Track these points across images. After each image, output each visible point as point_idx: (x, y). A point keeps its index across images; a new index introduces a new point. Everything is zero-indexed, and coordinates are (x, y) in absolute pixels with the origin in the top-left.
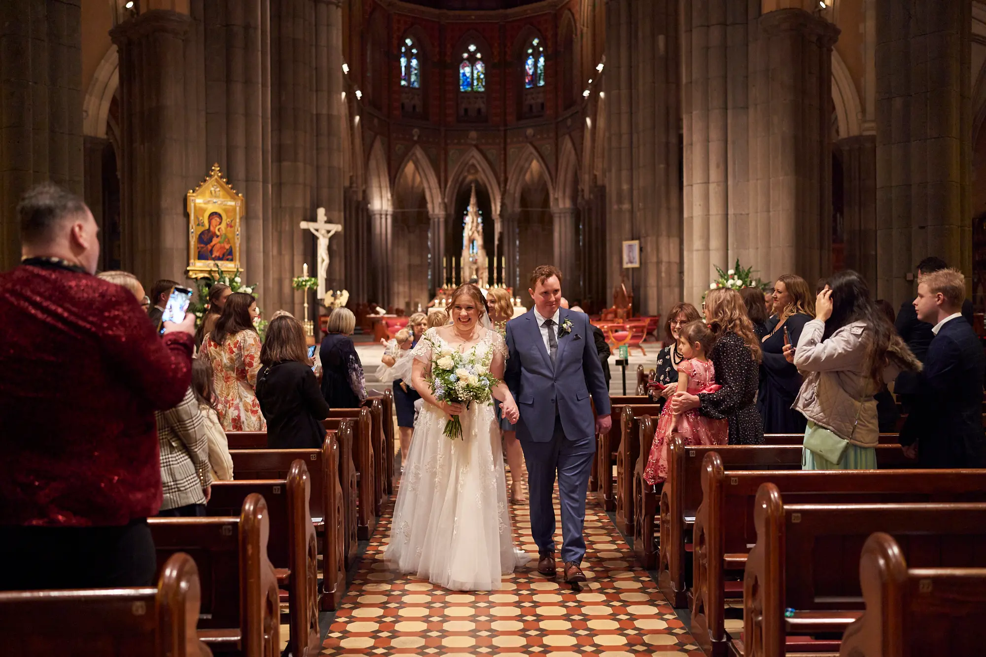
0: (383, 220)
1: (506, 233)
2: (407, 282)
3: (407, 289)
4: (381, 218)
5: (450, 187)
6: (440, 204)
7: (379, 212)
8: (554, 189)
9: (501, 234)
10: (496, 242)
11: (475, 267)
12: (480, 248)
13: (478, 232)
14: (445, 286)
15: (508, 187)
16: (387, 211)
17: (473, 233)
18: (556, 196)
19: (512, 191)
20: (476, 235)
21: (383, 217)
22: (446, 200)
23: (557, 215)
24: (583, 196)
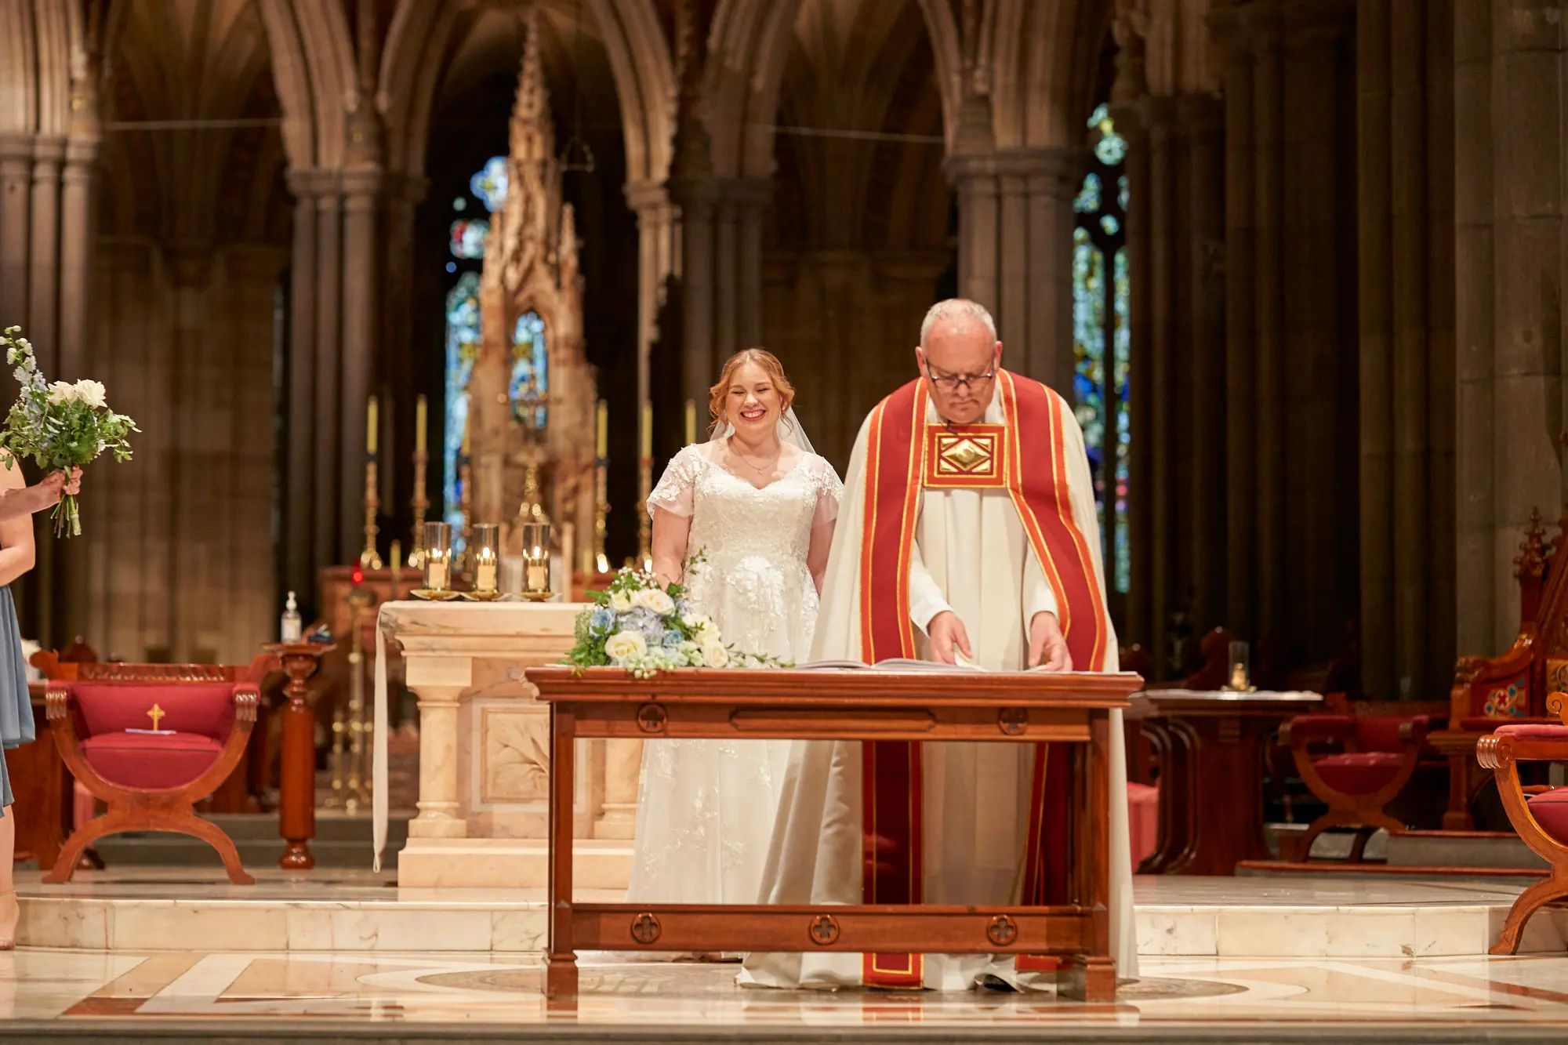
0: (44, 193)
1: (700, 277)
2: (157, 547)
3: (155, 586)
4: (31, 183)
5: (406, 30)
6: (349, 118)
7: (21, 150)
8: (968, 45)
9: (674, 287)
10: (647, 332)
11: (532, 458)
12: (563, 353)
13: (556, 270)
14: (369, 558)
15: (713, 43)
16: (64, 143)
17: (528, 275)
18: (981, 88)
19: (736, 63)
20: (543, 283)
21: (44, 172)
22: (383, 101)
23: (982, 188)
24: (1139, 75)
